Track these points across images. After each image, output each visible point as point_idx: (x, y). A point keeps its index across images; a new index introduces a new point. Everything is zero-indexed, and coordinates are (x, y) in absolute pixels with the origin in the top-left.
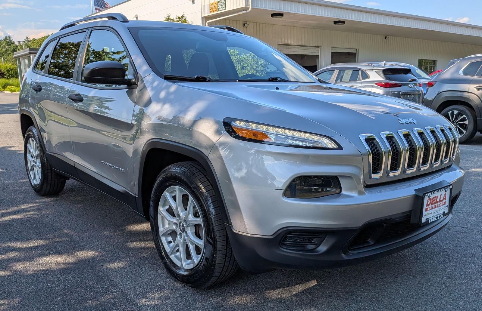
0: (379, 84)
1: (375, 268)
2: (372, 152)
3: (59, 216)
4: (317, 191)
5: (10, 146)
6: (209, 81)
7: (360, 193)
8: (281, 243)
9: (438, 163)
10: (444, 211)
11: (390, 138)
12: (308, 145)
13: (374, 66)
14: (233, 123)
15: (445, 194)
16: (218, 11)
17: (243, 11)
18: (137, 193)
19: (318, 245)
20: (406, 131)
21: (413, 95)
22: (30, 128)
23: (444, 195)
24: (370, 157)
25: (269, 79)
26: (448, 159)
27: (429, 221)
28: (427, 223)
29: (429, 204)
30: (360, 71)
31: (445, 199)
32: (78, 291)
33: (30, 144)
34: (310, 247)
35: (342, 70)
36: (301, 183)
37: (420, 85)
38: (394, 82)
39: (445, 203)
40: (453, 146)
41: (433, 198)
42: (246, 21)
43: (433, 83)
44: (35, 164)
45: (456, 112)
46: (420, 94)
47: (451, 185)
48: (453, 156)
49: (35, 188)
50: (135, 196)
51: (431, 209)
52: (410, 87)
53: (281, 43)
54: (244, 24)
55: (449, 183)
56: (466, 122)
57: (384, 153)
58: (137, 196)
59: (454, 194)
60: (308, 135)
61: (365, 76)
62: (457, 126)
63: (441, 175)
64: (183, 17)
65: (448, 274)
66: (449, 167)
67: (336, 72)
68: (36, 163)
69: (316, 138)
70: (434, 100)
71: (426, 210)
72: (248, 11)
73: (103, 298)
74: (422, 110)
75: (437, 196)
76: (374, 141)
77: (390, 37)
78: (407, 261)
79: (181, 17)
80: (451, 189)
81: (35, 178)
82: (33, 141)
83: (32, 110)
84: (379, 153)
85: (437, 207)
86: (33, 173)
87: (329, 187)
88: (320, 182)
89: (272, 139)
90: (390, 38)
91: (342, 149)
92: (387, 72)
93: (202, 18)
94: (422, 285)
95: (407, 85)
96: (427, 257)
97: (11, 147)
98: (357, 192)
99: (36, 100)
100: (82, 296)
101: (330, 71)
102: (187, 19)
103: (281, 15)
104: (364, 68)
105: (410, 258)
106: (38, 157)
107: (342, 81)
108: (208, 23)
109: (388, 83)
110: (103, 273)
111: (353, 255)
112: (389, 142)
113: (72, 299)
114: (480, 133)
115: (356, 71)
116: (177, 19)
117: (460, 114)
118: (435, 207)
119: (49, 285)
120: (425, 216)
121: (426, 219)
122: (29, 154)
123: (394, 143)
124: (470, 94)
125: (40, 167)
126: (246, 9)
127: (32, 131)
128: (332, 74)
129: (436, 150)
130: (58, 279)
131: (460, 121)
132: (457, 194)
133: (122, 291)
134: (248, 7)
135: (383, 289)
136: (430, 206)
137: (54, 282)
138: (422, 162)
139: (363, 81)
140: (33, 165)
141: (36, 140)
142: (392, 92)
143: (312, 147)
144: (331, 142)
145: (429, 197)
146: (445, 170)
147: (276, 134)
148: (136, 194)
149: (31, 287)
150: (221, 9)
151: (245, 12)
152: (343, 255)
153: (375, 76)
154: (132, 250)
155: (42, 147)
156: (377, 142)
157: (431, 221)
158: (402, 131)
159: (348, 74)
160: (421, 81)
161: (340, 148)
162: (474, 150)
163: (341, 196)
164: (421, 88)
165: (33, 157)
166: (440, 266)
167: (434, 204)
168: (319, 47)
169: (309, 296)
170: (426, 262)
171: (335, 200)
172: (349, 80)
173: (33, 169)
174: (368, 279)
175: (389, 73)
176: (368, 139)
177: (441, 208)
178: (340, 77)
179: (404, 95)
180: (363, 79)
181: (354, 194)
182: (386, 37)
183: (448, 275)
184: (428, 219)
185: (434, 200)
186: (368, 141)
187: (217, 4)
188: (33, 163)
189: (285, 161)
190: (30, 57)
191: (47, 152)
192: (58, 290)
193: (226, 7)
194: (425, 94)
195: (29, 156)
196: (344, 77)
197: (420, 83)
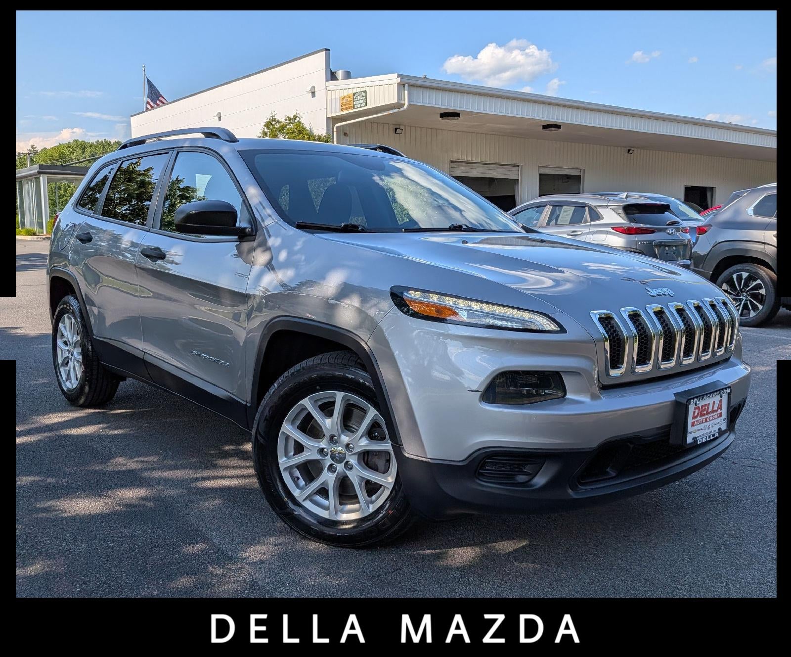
0: (619, 229)
1: (616, 520)
2: (609, 336)
3: (111, 439)
4: (529, 395)
5: (15, 326)
6: (363, 231)
7: (594, 397)
8: (477, 472)
9: (708, 354)
10: (720, 427)
11: (635, 317)
12: (515, 325)
13: (609, 200)
14: (405, 294)
15: (721, 401)
16: (354, 108)
17: (395, 108)
18: (249, 398)
19: (534, 475)
20: (658, 307)
21: (676, 246)
22: (65, 299)
23: (718, 402)
24: (607, 344)
25: (450, 227)
26: (723, 349)
27: (697, 441)
28: (695, 446)
29: (696, 414)
30: (587, 208)
31: (721, 409)
32: (155, 552)
33: (64, 324)
34: (521, 478)
35: (557, 206)
36: (506, 382)
37: (685, 230)
38: (642, 225)
39: (721, 414)
40: (730, 330)
41: (703, 406)
42: (400, 125)
43: (706, 229)
44: (70, 356)
45: (745, 275)
46: (686, 245)
47: (729, 387)
48: (731, 343)
49: (68, 394)
50: (244, 403)
51: (700, 423)
52: (670, 234)
53: (455, 159)
54: (396, 130)
55: (727, 385)
56: (763, 291)
57: (627, 339)
58: (248, 405)
59: (735, 402)
60: (515, 311)
61: (595, 216)
62: (747, 298)
63: (714, 373)
64: (295, 117)
65: (730, 530)
66: (727, 360)
67: (548, 209)
68: (72, 355)
69: (527, 316)
70: (708, 254)
71: (693, 424)
72: (402, 109)
73: (194, 562)
74: (680, 275)
75: (709, 404)
76: (612, 322)
77: (635, 149)
78: (666, 510)
79: (292, 117)
80: (729, 394)
81: (68, 378)
82: (70, 318)
83: (71, 269)
84: (619, 339)
85: (710, 420)
86: (65, 371)
87: (548, 388)
88: (534, 380)
89: (464, 316)
90: (635, 152)
91: (566, 332)
92: (630, 210)
93: (328, 119)
94: (690, 546)
95: (664, 230)
96: (697, 505)
97: (16, 328)
98: (589, 396)
99: (81, 255)
100: (162, 560)
101: (538, 207)
102: (302, 121)
103: (457, 115)
104: (593, 203)
105: (671, 507)
106: (77, 345)
107: (558, 223)
108: (337, 127)
109: (633, 228)
110: (192, 526)
111: (586, 491)
112: (634, 323)
113: (147, 564)
114: (787, 309)
115: (580, 207)
116: (286, 120)
117: (751, 278)
118: (706, 421)
119: (109, 542)
120: (691, 433)
121: (693, 439)
122: (61, 339)
123: (640, 324)
124: (766, 246)
125: (81, 361)
126: (399, 105)
127: (69, 303)
128: (541, 213)
129: (705, 336)
130: (122, 535)
131: (752, 289)
132: (741, 401)
133: (223, 553)
134: (403, 102)
135: (629, 552)
136: (698, 418)
137: (116, 539)
138: (684, 353)
139: (592, 223)
140: (68, 357)
141: (75, 318)
142: (640, 241)
143: (522, 329)
144: (550, 321)
145: (696, 404)
146: (719, 365)
147: (469, 310)
148: (248, 400)
149: (82, 546)
150: (359, 106)
151: (397, 110)
152: (570, 491)
153: (612, 216)
154: (231, 491)
155: (85, 329)
156: (616, 323)
157: (701, 442)
158: (652, 308)
159: (567, 213)
160: (687, 224)
161: (563, 330)
162: (776, 337)
163: (564, 402)
164: (688, 236)
165: (67, 345)
166: (717, 518)
167: (703, 415)
168: (518, 166)
169: (514, 561)
170: (696, 513)
171: (557, 406)
172: (569, 222)
173: (67, 364)
174: (605, 537)
175: (635, 212)
176: (602, 318)
177: (715, 421)
178: (555, 216)
179: (660, 246)
180: (592, 220)
181: (585, 398)
182: (629, 151)
183: (730, 532)
184: (696, 438)
185: (705, 410)
186: (603, 321)
187: (352, 98)
188: (66, 354)
189: (479, 349)
190: (39, 178)
191: (94, 337)
192: (123, 550)
193: (366, 103)
194: (694, 244)
195: (60, 342)
196: (560, 216)
197: (685, 227)
